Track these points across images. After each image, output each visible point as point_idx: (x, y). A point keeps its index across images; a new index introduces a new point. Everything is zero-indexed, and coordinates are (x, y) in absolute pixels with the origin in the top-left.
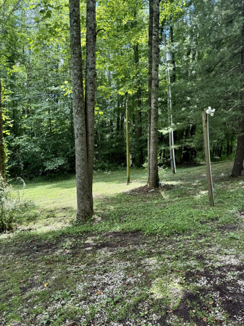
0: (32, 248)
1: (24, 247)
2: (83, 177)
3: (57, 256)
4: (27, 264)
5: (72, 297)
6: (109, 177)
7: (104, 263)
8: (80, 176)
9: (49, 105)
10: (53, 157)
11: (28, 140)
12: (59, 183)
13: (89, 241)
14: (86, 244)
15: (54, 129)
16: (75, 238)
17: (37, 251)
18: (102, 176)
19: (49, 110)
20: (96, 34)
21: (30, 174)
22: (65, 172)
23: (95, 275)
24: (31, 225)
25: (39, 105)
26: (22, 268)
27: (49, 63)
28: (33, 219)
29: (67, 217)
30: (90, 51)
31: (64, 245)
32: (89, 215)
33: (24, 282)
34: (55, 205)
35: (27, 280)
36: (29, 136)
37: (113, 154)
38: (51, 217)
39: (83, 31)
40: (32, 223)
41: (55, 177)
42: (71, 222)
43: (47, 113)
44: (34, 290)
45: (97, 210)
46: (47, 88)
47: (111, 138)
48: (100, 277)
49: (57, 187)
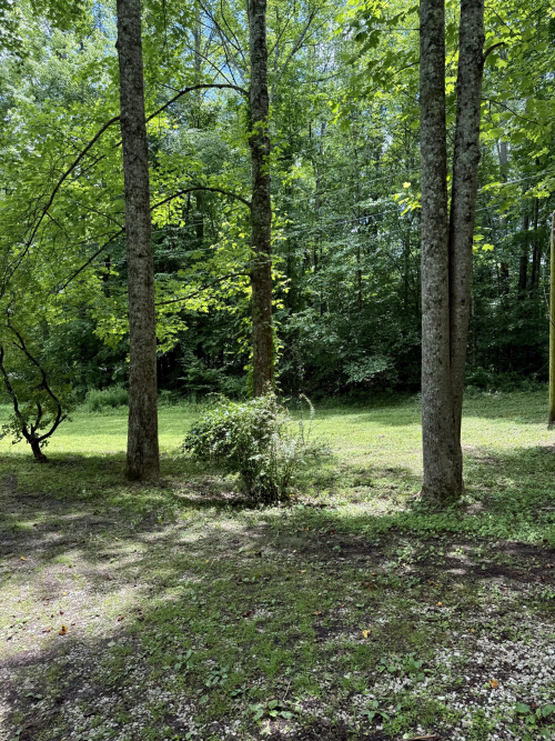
0: (331, 546)
1: (314, 540)
2: (439, 403)
3: (385, 576)
4: (324, 580)
5: (427, 674)
6: (496, 405)
7: (502, 615)
8: (431, 400)
9: (359, 242)
10: (364, 355)
11: (316, 319)
12: (375, 413)
13: (457, 553)
14: (450, 559)
15: (365, 293)
16: (422, 541)
17: (341, 555)
18: (479, 403)
19: (357, 252)
20: (483, 60)
21: (316, 389)
22: (388, 389)
23: (478, 637)
24: (324, 496)
25: (339, 243)
26: (315, 586)
27: (361, 149)
28: (327, 483)
29: (398, 490)
30: (466, 104)
31: (398, 552)
32: (452, 494)
33: (320, 615)
34: (371, 459)
35: (327, 613)
36: (316, 311)
37: (508, 348)
38: (364, 485)
39: (452, 59)
40: (325, 493)
41: (366, 398)
42: (409, 503)
43: (354, 259)
44: (342, 639)
45: (469, 483)
46: (356, 205)
47: (504, 307)
48: (492, 646)
49: (371, 420)
